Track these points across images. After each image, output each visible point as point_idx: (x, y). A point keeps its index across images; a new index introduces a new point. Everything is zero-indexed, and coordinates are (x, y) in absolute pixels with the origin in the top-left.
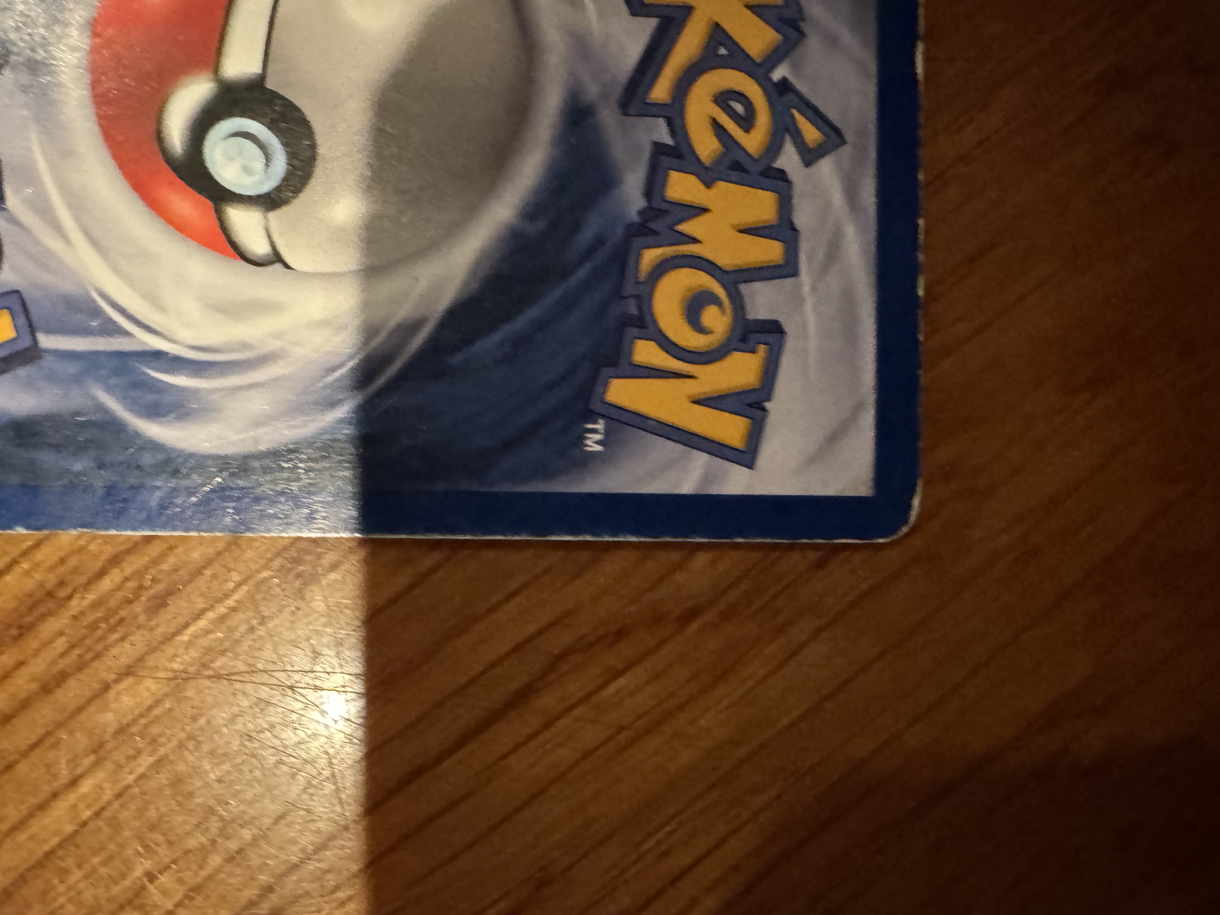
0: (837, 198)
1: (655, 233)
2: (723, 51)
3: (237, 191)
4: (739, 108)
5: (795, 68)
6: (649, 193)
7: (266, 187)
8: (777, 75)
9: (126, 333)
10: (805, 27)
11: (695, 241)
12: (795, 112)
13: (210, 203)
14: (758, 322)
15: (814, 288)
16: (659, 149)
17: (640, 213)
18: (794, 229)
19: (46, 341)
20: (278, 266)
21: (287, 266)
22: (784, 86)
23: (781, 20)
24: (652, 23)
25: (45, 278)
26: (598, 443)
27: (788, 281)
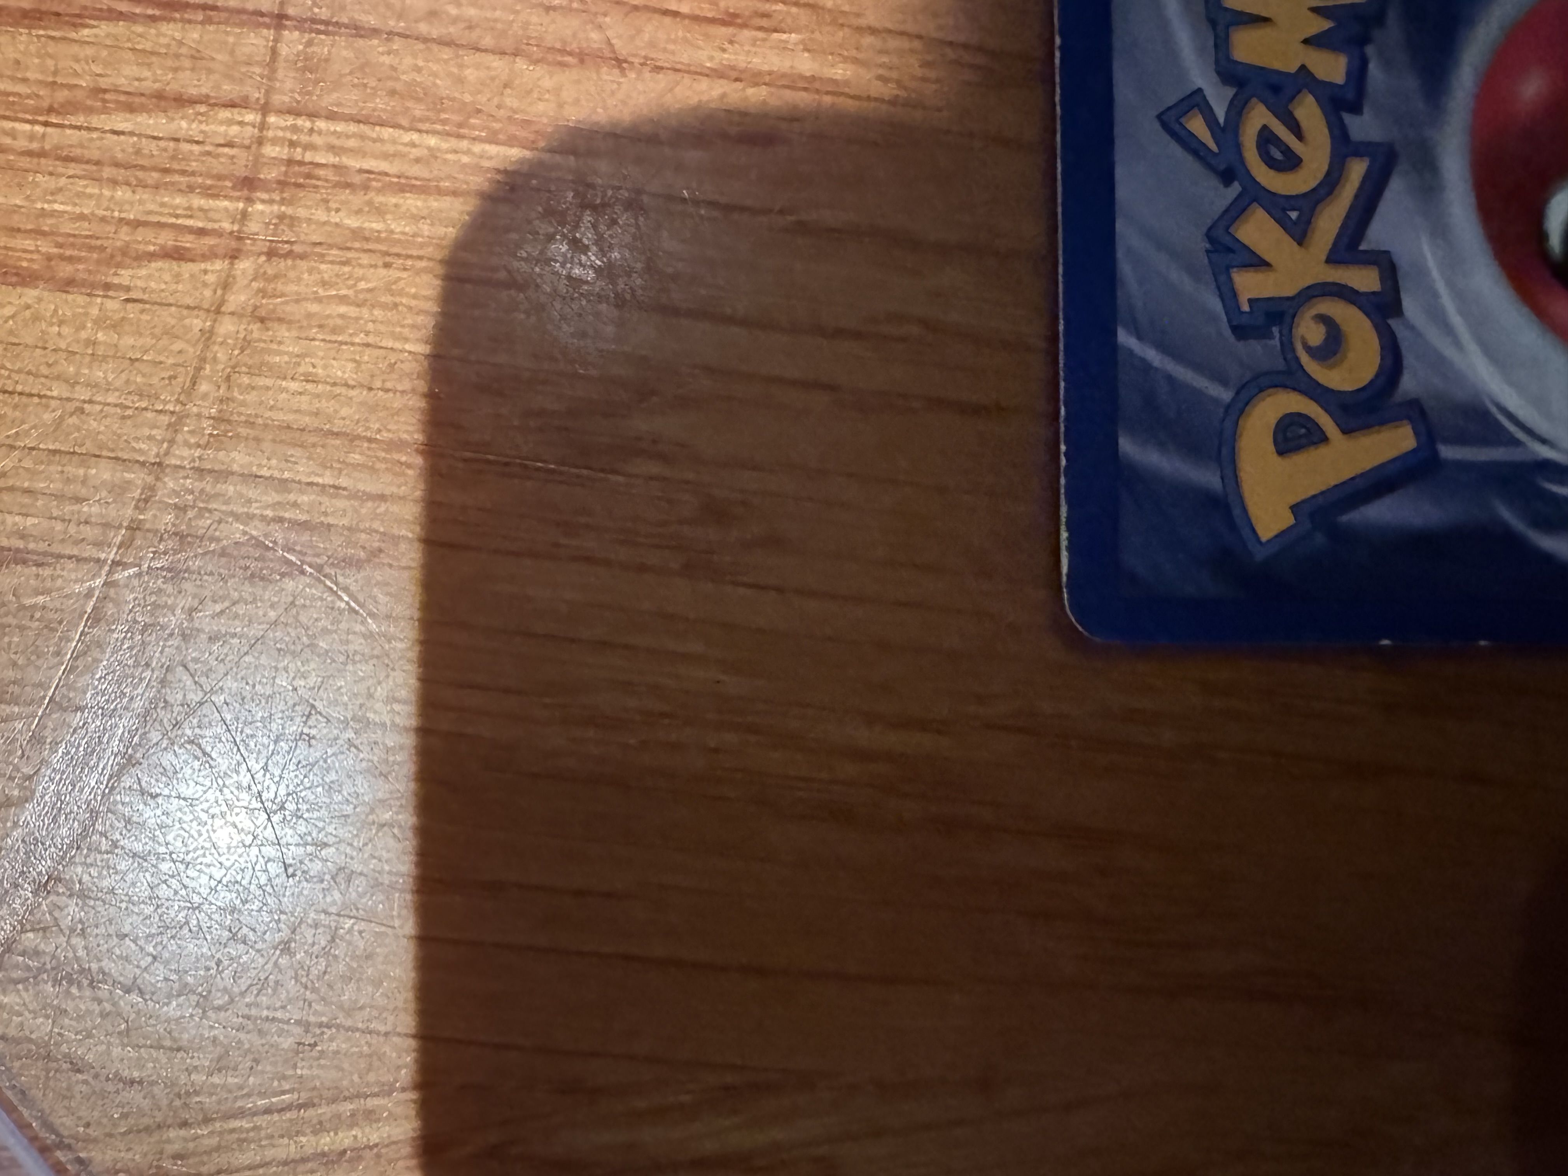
19: (1444, 452)
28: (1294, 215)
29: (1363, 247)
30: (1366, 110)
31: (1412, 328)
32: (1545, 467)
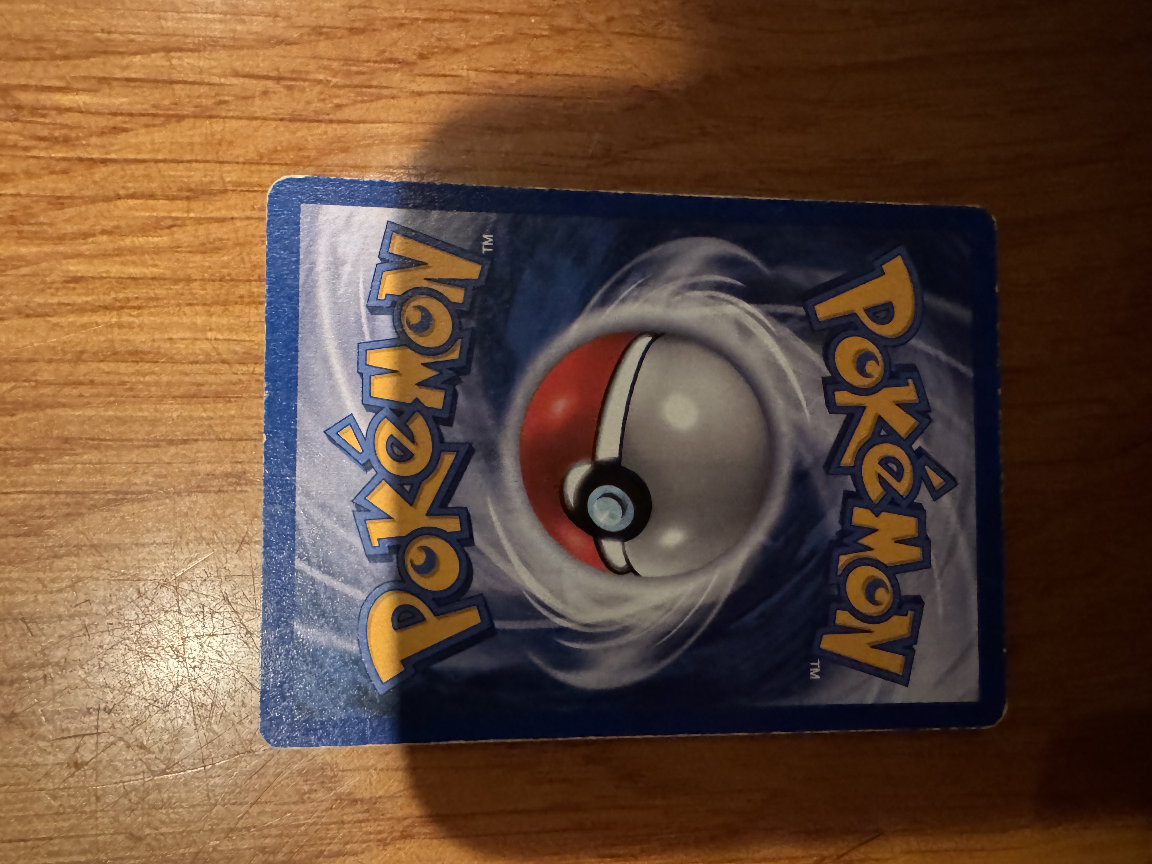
0: (954, 519)
1: (847, 545)
2: (883, 433)
3: (607, 529)
4: (894, 467)
5: (927, 441)
6: (842, 522)
7: (623, 527)
8: (915, 446)
9: (544, 618)
10: (932, 415)
11: (871, 549)
12: (926, 467)
13: (591, 538)
14: (907, 597)
15: (940, 575)
16: (848, 495)
17: (837, 533)
18: (927, 538)
19: (498, 624)
20: (631, 575)
21: (636, 574)
22: (920, 452)
23: (918, 412)
24: (842, 417)
25: (498, 586)
26: (817, 674)
27: (925, 572)
28: (407, 488)
29: (450, 505)
30: (455, 424)
31: (480, 552)
32: (562, 631)
